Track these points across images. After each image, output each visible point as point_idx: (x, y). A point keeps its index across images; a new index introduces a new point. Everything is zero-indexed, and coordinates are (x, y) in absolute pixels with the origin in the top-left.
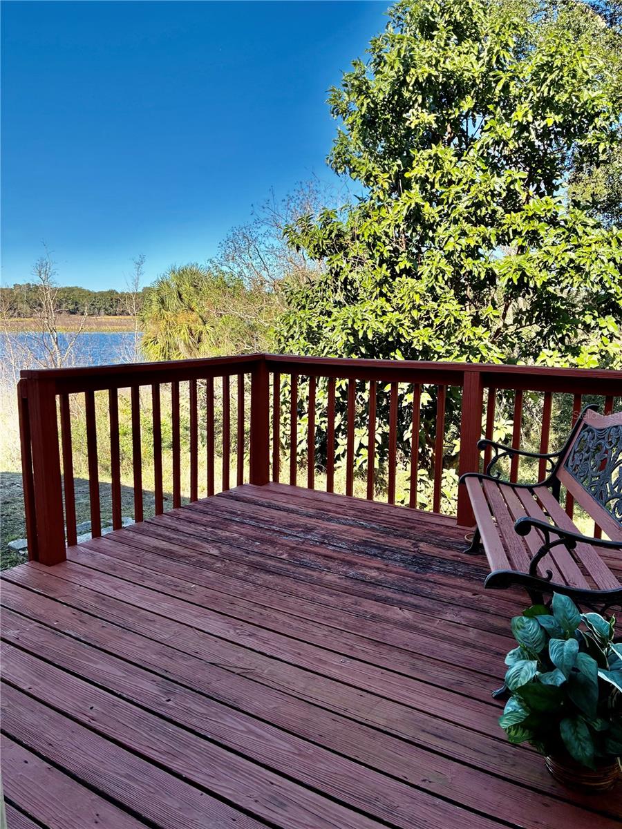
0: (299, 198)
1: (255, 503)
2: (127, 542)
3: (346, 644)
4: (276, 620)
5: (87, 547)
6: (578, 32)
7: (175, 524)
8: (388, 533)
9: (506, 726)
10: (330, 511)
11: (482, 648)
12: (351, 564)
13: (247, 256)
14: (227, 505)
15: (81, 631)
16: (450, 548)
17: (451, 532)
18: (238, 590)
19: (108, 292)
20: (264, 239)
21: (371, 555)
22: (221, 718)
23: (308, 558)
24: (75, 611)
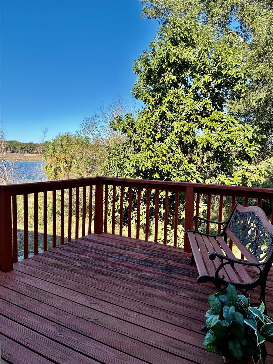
0: (114, 107)
1: (97, 242)
2: (40, 261)
3: (138, 307)
4: (107, 296)
5: (22, 263)
6: (232, 44)
7: (61, 252)
8: (155, 256)
9: (206, 344)
10: (129, 246)
11: (195, 308)
12: (139, 270)
13: (92, 130)
14: (84, 243)
15: (21, 303)
16: (181, 262)
17: (181, 255)
18: (90, 282)
19: (29, 143)
20: (100, 123)
21: (147, 266)
22: (84, 342)
23: (120, 267)
24: (18, 294)
